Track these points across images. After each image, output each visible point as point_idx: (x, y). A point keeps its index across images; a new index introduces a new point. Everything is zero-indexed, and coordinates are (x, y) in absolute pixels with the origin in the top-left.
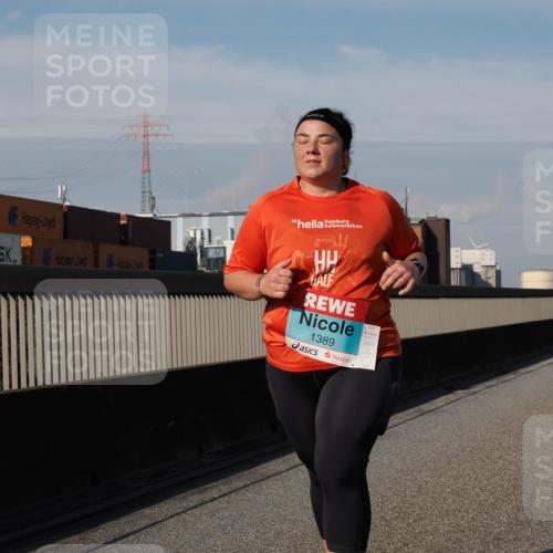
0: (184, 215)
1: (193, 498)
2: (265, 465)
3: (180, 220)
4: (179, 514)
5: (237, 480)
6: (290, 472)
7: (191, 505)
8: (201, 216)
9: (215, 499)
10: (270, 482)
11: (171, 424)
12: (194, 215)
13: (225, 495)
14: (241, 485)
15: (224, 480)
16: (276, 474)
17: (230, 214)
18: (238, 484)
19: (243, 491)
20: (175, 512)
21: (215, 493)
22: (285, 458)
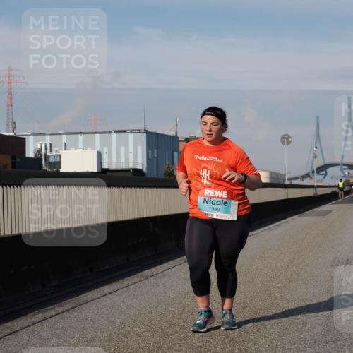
0: (34, 134)
1: (39, 316)
2: (85, 294)
3: (31, 137)
4: (29, 326)
5: (68, 304)
6: (101, 299)
7: (38, 320)
8: (45, 134)
9: (53, 316)
10: (88, 305)
11: (25, 268)
12: (40, 134)
13: (59, 314)
14: (70, 307)
15: (59, 304)
16: (93, 300)
17: (64, 133)
18: (68, 307)
19: (71, 311)
20: (27, 325)
21: (53, 312)
22: (98, 290)
